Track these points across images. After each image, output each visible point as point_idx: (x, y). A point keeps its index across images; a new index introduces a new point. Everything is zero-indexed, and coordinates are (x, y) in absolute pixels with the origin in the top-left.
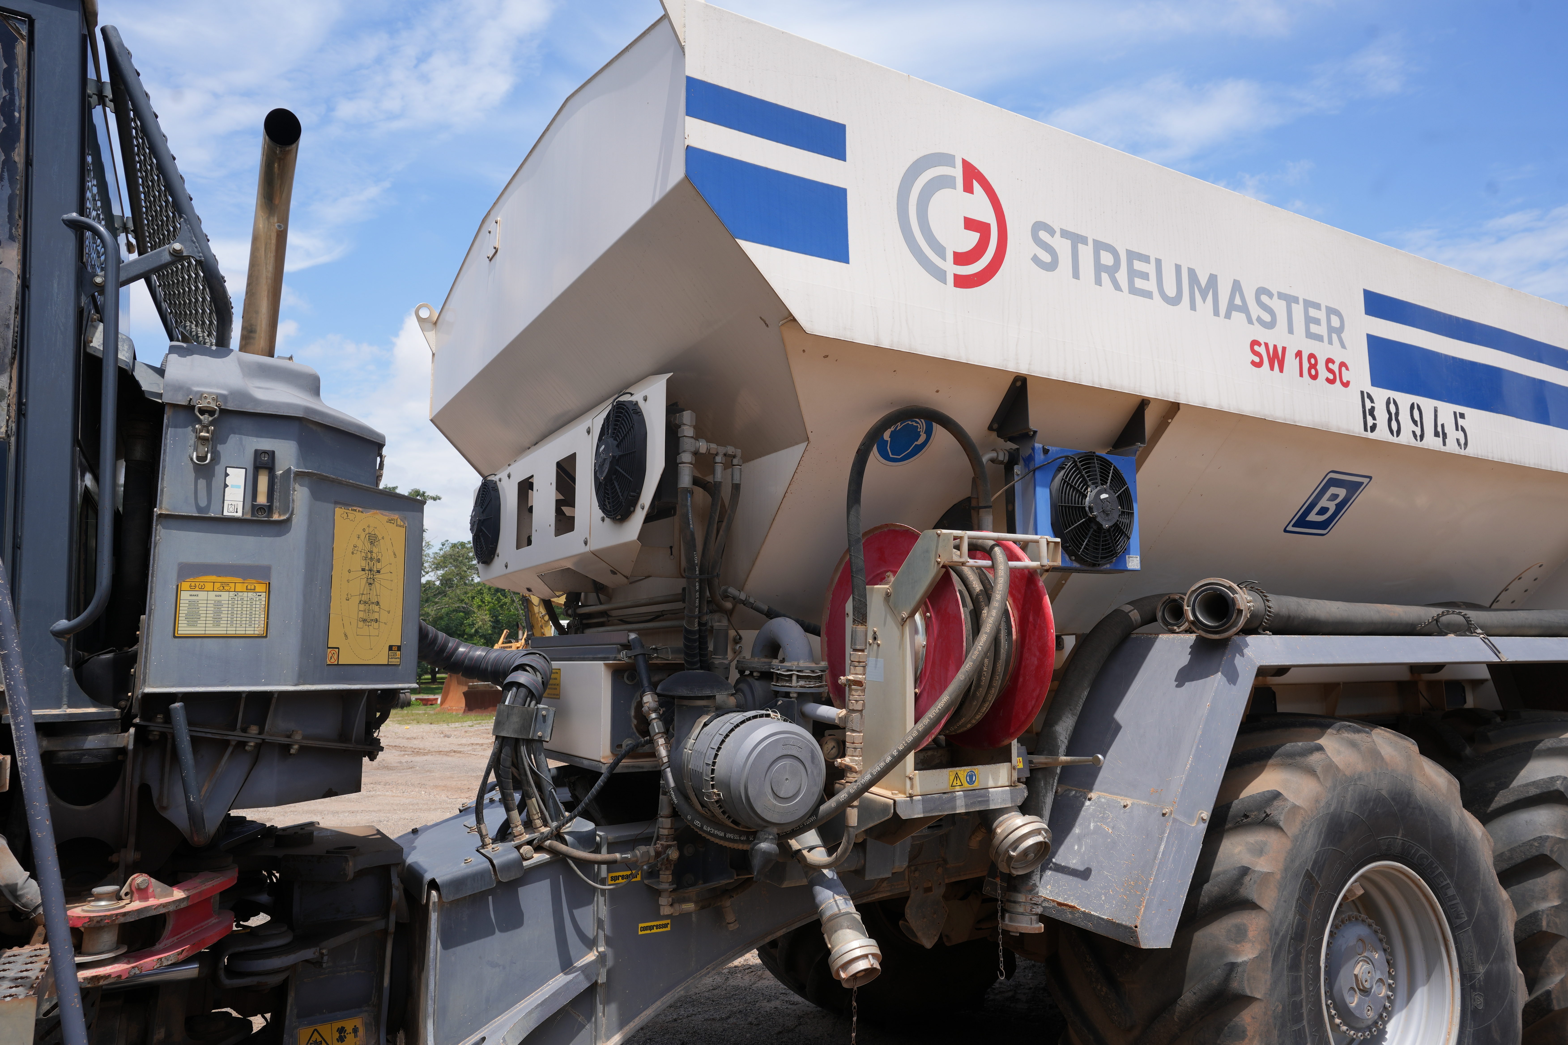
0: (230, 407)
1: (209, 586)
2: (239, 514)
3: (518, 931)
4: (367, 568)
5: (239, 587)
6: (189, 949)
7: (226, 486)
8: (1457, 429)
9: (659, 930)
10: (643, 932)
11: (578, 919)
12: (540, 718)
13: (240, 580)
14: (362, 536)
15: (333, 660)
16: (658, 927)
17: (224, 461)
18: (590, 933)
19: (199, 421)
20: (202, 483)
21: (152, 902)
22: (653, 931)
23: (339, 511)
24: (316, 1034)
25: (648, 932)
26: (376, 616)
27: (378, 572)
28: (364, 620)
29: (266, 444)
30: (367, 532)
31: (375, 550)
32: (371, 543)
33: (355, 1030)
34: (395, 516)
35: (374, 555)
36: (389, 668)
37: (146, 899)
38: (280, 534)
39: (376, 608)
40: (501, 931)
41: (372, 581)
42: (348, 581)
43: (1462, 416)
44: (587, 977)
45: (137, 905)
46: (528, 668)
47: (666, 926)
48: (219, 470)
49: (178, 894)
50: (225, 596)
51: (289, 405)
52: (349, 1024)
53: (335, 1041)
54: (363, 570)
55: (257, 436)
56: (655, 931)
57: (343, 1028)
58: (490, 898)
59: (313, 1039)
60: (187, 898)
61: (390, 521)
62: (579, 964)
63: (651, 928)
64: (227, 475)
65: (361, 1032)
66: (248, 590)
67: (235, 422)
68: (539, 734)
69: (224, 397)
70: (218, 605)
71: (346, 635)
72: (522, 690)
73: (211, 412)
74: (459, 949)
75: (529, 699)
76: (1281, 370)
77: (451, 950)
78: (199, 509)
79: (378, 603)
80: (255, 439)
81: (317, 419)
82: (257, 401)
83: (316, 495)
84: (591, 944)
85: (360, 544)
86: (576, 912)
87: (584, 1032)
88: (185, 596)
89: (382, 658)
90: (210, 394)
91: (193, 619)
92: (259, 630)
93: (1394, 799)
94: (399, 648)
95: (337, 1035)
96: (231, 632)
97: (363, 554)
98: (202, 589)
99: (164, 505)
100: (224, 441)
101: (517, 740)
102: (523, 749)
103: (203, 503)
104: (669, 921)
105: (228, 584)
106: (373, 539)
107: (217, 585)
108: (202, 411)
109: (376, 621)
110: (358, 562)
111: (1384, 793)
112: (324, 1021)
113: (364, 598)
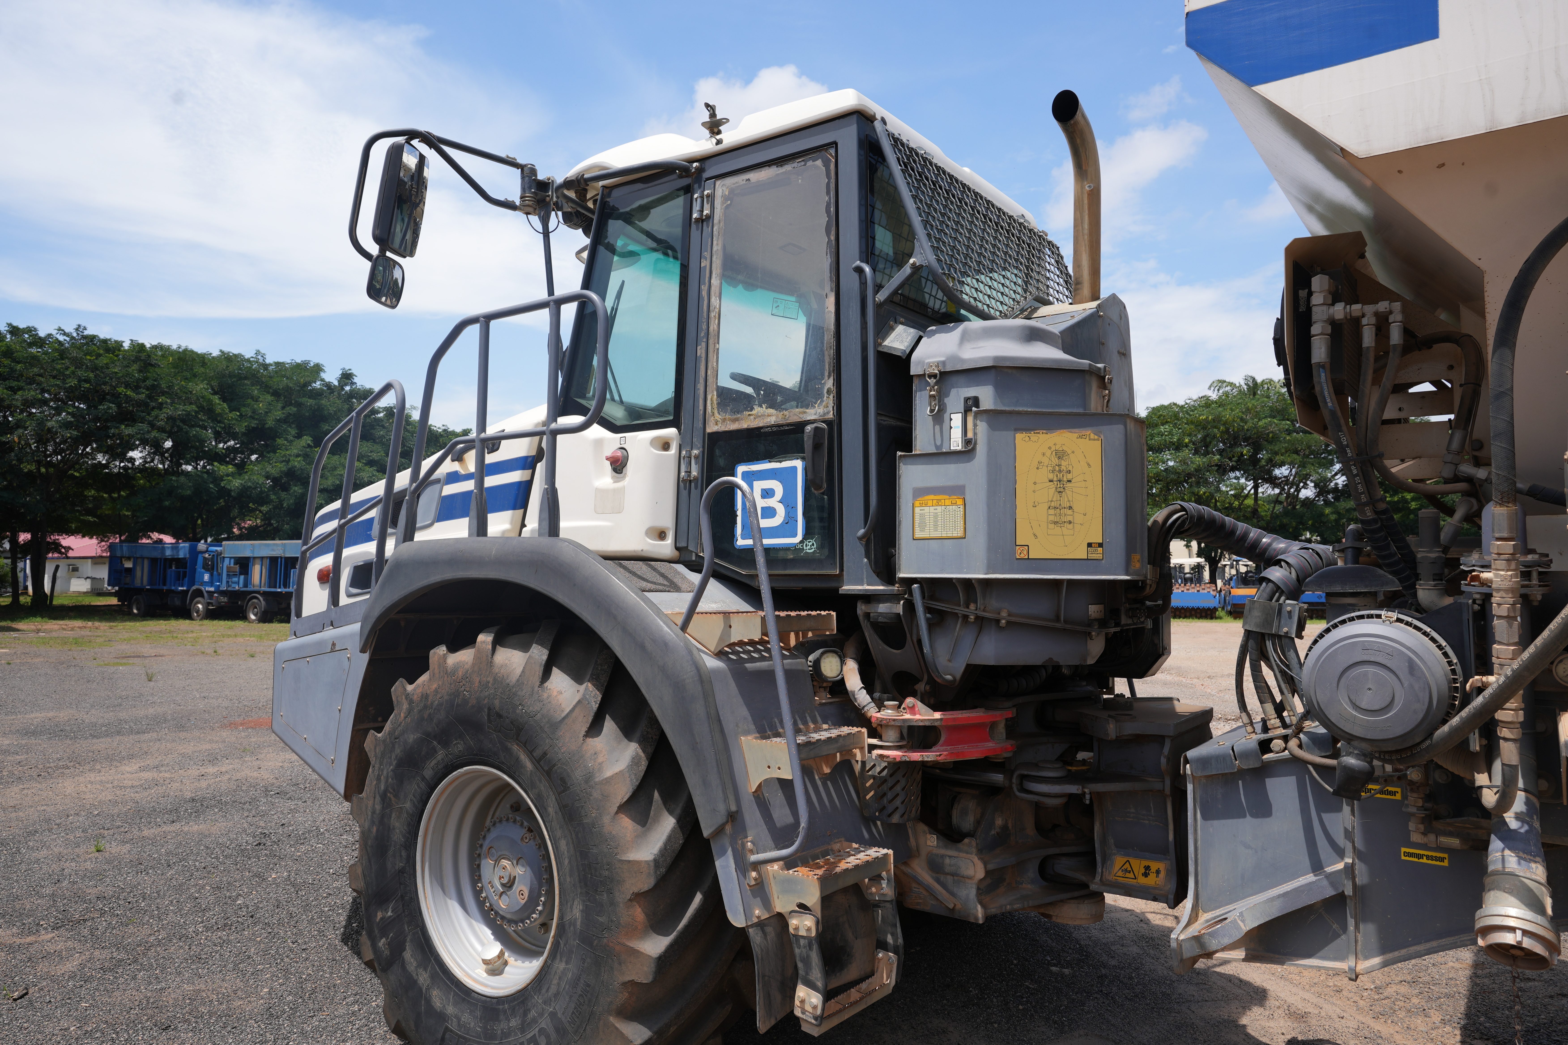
0: (949, 368)
1: (930, 503)
2: (960, 448)
3: (1267, 820)
4: (1055, 479)
5: (948, 502)
6: (946, 755)
7: (951, 428)
9: (1430, 862)
10: (1407, 858)
11: (1327, 824)
12: (1284, 614)
13: (947, 497)
14: (1048, 453)
15: (1022, 555)
16: (1428, 857)
17: (949, 411)
18: (1341, 841)
19: (929, 384)
20: (937, 428)
21: (918, 717)
22: (1421, 860)
23: (1019, 436)
24: (1127, 865)
25: (1416, 860)
26: (1070, 518)
27: (1069, 481)
28: (1056, 523)
29: (971, 392)
30: (1053, 448)
31: (1063, 463)
32: (1059, 458)
33: (1158, 872)
34: (1088, 432)
35: (1063, 468)
36: (1090, 562)
37: (914, 714)
38: (969, 461)
39: (1070, 512)
40: (1252, 816)
41: (1062, 490)
42: (1034, 491)
44: (1333, 884)
45: (907, 716)
46: (1283, 563)
47: (1442, 860)
48: (946, 416)
49: (937, 715)
50: (939, 508)
51: (983, 358)
52: (1154, 866)
53: (1140, 874)
54: (1051, 481)
55: (967, 387)
56: (1424, 860)
57: (1149, 867)
58: (1240, 782)
59: (1125, 867)
60: (941, 719)
61: (1080, 437)
62: (1329, 869)
63: (1420, 856)
64: (951, 419)
65: (1162, 875)
66: (953, 504)
67: (954, 379)
68: (1285, 629)
69: (944, 363)
70: (936, 515)
71: (1035, 535)
72: (1270, 584)
73: (935, 376)
74: (1216, 823)
75: (1277, 594)
77: (1210, 822)
78: (937, 447)
79: (1070, 508)
80: (966, 389)
81: (1008, 364)
82: (963, 361)
83: (992, 427)
84: (1341, 854)
85: (1045, 460)
86: (1324, 816)
87: (1338, 941)
88: (917, 510)
89: (1081, 553)
90: (933, 363)
91: (923, 527)
92: (960, 533)
94: (1100, 545)
95: (1143, 871)
96: (944, 535)
97: (1050, 468)
98: (926, 505)
99: (918, 447)
100: (948, 395)
101: (1263, 635)
102: (1269, 645)
103: (939, 443)
104: (1446, 856)
105: (940, 500)
106: (1061, 455)
107: (935, 502)
108: (930, 376)
109: (1070, 522)
110: (1044, 474)
112: (1136, 857)
113: (1053, 504)
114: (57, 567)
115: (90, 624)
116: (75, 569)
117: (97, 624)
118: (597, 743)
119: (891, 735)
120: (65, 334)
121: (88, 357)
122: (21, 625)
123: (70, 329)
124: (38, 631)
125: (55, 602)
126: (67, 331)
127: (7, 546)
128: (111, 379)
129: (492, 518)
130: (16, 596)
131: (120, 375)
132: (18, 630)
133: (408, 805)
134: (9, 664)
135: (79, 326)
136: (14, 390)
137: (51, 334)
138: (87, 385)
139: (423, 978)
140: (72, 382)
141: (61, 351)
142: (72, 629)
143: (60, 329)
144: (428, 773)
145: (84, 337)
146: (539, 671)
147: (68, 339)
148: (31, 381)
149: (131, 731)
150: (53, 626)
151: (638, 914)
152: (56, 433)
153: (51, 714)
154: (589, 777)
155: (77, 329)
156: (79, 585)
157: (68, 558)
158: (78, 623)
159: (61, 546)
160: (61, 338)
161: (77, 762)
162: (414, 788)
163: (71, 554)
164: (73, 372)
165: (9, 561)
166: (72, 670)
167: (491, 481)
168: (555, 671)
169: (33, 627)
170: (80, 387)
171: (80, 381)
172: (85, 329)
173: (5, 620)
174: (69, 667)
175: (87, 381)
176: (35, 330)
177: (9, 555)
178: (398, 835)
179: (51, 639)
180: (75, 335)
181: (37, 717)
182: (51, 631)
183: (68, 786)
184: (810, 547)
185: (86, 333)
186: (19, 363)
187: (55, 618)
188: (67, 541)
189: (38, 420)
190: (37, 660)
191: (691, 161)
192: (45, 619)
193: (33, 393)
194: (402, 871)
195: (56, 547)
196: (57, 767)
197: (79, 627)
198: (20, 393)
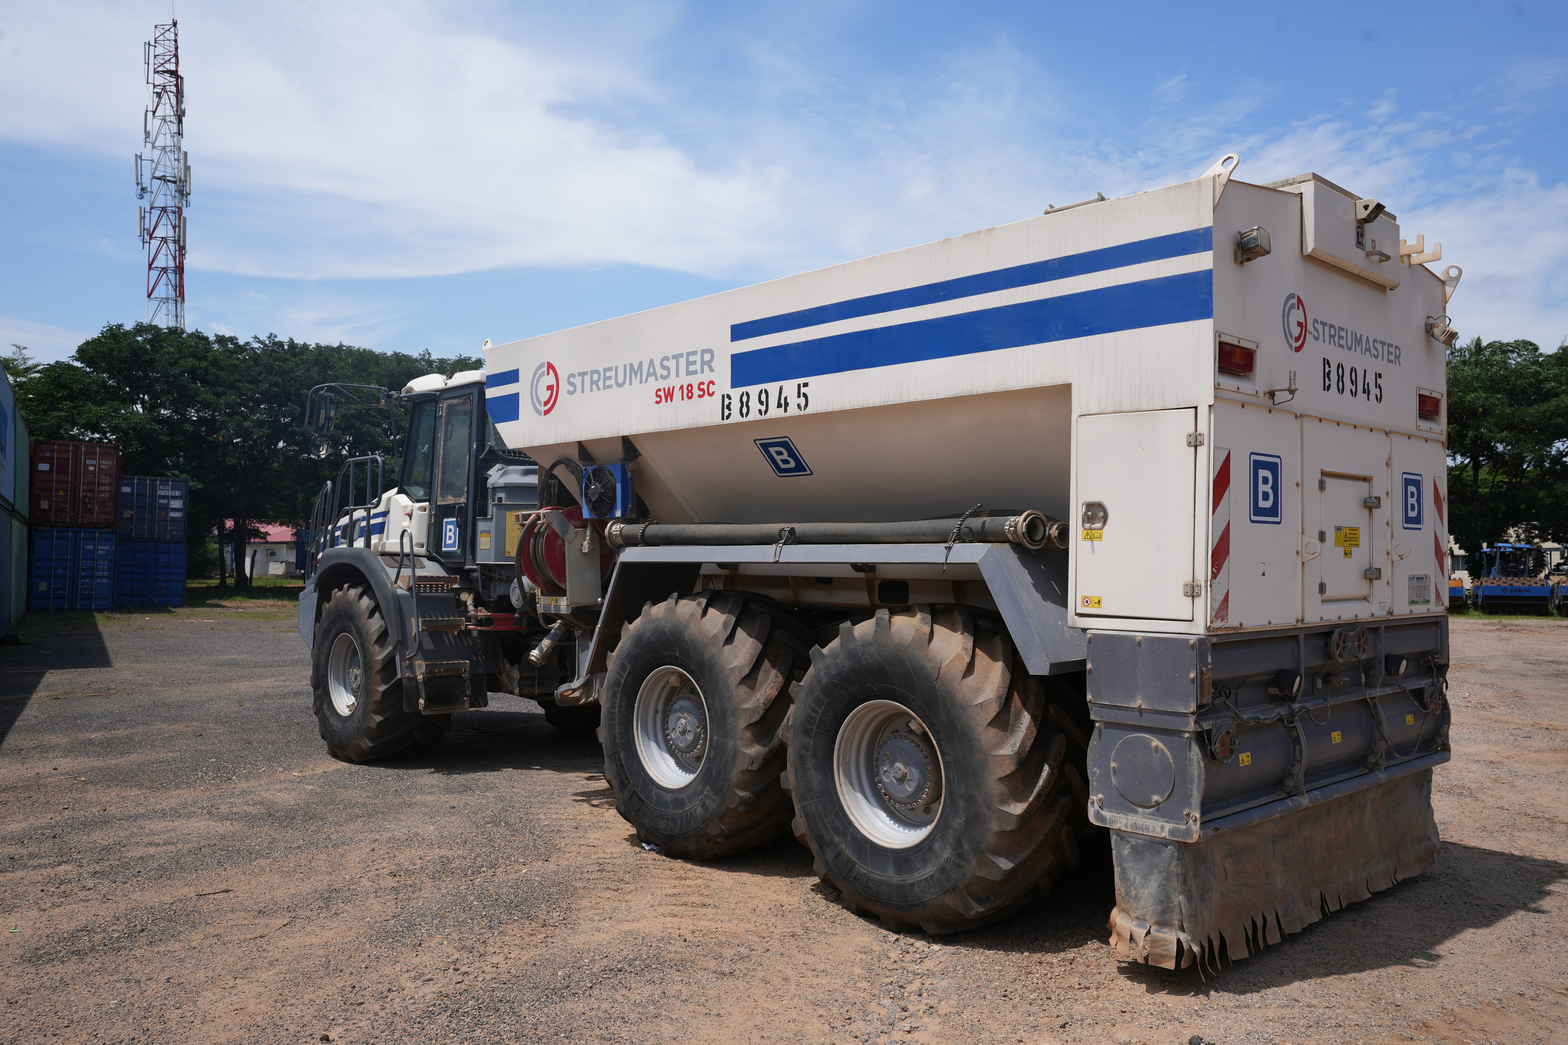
0: (494, 486)
5: (488, 536)
8: (799, 396)
15: (507, 555)
19: (491, 492)
21: (485, 615)
23: (507, 513)
29: (500, 495)
37: (482, 613)
43: (806, 385)
45: (479, 614)
49: (489, 614)
50: (486, 538)
60: (491, 616)
67: (497, 490)
70: (485, 540)
73: (492, 488)
76: (671, 401)
83: (497, 509)
88: (481, 539)
90: (491, 484)
91: (482, 545)
92: (491, 548)
93: (671, 634)
96: (487, 548)
98: (483, 538)
100: (495, 497)
107: (485, 536)
111: (666, 630)
114: (255, 552)
115: (280, 602)
116: (273, 554)
117: (285, 602)
118: (371, 621)
119: (473, 621)
120: (260, 342)
121: (277, 363)
122: (226, 603)
123: (263, 337)
124: (238, 607)
125: (254, 584)
126: (261, 339)
127: (216, 532)
128: (296, 382)
129: (373, 537)
130: (223, 578)
131: (303, 378)
132: (223, 606)
133: (326, 650)
134: (212, 629)
135: (271, 334)
136: (218, 395)
137: (248, 343)
138: (276, 389)
139: (328, 714)
140: (264, 386)
141: (256, 358)
142: (265, 607)
143: (256, 337)
144: (331, 637)
145: (275, 343)
146: (358, 596)
147: (262, 346)
148: (232, 387)
149: (279, 665)
150: (251, 604)
151: (378, 678)
152: (251, 432)
153: (233, 657)
154: (367, 632)
155: (269, 337)
156: (276, 569)
157: (267, 542)
158: (270, 602)
159: (260, 532)
160: (256, 345)
161: (241, 677)
162: (327, 643)
163: (269, 539)
164: (265, 378)
165: (217, 546)
166: (255, 634)
167: (373, 522)
168: (365, 597)
169: (235, 605)
170: (270, 390)
171: (271, 385)
172: (276, 337)
173: (214, 599)
174: (253, 632)
175: (276, 385)
176: (236, 339)
177: (217, 540)
178: (323, 663)
179: (247, 613)
180: (267, 342)
181: (224, 658)
182: (248, 608)
183: (234, 686)
184: (459, 552)
185: (276, 340)
186: (223, 370)
187: (253, 598)
188: (263, 528)
189: (236, 421)
190: (232, 628)
191: (437, 391)
192: (245, 599)
193: (233, 397)
194: (324, 676)
195: (257, 533)
196: (229, 679)
197: (270, 605)
198: (223, 397)
